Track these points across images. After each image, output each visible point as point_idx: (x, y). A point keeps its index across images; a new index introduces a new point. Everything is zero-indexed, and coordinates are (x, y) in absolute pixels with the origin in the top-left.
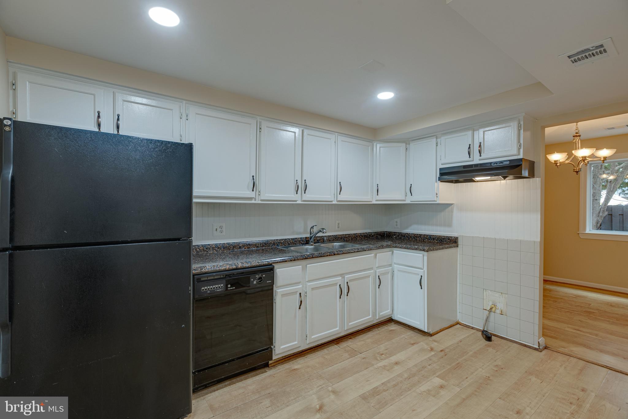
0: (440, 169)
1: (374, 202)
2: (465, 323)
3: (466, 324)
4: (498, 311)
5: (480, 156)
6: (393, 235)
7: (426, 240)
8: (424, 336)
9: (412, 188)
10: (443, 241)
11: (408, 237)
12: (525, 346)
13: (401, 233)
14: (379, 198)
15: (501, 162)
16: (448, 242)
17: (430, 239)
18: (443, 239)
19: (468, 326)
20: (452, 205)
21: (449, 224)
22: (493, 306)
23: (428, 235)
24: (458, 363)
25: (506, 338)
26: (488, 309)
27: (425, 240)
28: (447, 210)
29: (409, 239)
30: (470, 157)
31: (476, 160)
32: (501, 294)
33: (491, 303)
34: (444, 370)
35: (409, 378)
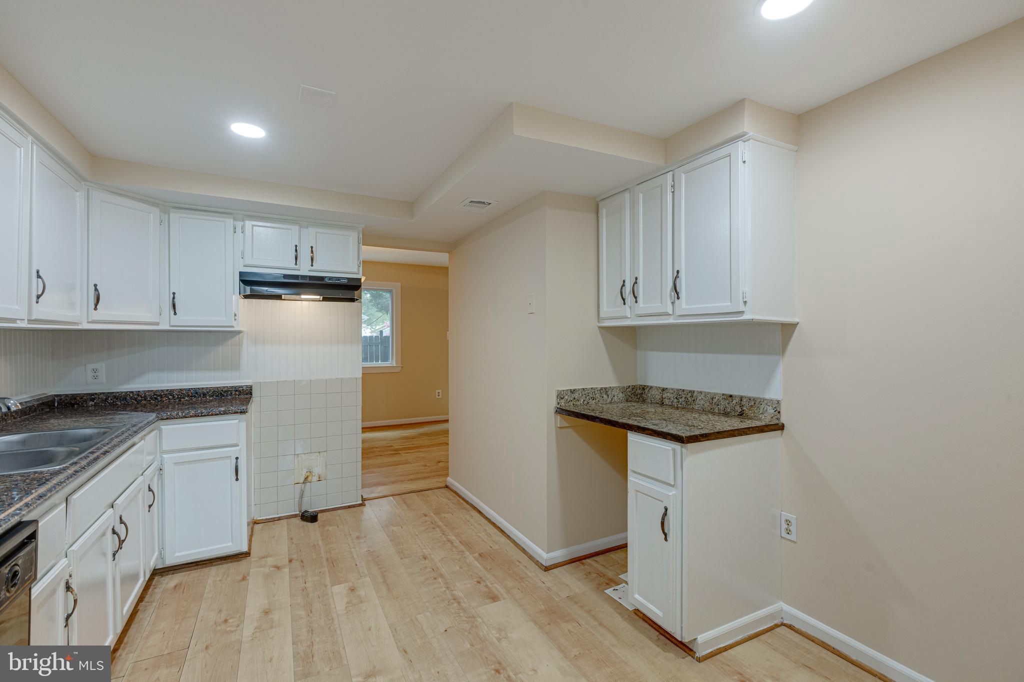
0: (240, 272)
1: (86, 326)
2: (264, 518)
3: (268, 517)
4: (315, 479)
5: (312, 265)
6: (86, 401)
7: (186, 398)
8: (238, 561)
9: (175, 300)
10: (225, 395)
11: (136, 399)
12: (349, 507)
13: (113, 393)
14: (95, 316)
15: (338, 279)
16: (236, 395)
17: (195, 396)
18: (225, 392)
19: (271, 518)
20: (241, 335)
21: (234, 365)
22: (308, 474)
23: (189, 390)
24: (327, 560)
25: (327, 509)
26: (302, 480)
27: (182, 400)
28: (230, 342)
29: (138, 403)
30: (296, 264)
31: (304, 269)
32: (318, 454)
33: (305, 471)
34: (327, 575)
35: (309, 612)
